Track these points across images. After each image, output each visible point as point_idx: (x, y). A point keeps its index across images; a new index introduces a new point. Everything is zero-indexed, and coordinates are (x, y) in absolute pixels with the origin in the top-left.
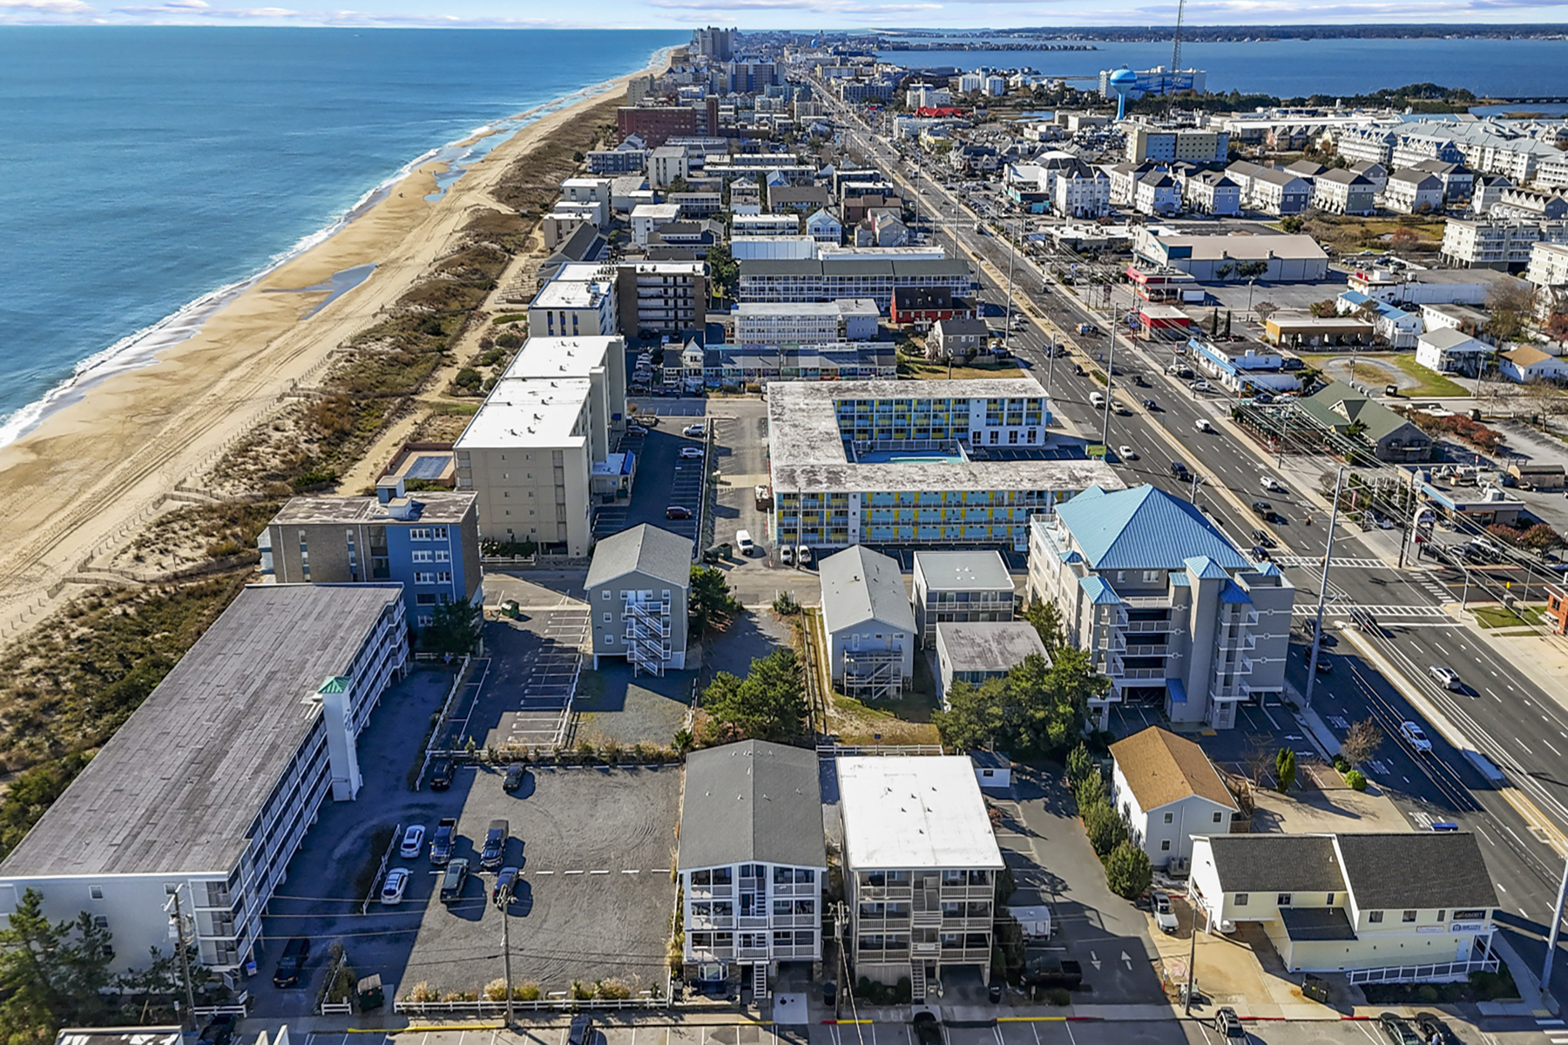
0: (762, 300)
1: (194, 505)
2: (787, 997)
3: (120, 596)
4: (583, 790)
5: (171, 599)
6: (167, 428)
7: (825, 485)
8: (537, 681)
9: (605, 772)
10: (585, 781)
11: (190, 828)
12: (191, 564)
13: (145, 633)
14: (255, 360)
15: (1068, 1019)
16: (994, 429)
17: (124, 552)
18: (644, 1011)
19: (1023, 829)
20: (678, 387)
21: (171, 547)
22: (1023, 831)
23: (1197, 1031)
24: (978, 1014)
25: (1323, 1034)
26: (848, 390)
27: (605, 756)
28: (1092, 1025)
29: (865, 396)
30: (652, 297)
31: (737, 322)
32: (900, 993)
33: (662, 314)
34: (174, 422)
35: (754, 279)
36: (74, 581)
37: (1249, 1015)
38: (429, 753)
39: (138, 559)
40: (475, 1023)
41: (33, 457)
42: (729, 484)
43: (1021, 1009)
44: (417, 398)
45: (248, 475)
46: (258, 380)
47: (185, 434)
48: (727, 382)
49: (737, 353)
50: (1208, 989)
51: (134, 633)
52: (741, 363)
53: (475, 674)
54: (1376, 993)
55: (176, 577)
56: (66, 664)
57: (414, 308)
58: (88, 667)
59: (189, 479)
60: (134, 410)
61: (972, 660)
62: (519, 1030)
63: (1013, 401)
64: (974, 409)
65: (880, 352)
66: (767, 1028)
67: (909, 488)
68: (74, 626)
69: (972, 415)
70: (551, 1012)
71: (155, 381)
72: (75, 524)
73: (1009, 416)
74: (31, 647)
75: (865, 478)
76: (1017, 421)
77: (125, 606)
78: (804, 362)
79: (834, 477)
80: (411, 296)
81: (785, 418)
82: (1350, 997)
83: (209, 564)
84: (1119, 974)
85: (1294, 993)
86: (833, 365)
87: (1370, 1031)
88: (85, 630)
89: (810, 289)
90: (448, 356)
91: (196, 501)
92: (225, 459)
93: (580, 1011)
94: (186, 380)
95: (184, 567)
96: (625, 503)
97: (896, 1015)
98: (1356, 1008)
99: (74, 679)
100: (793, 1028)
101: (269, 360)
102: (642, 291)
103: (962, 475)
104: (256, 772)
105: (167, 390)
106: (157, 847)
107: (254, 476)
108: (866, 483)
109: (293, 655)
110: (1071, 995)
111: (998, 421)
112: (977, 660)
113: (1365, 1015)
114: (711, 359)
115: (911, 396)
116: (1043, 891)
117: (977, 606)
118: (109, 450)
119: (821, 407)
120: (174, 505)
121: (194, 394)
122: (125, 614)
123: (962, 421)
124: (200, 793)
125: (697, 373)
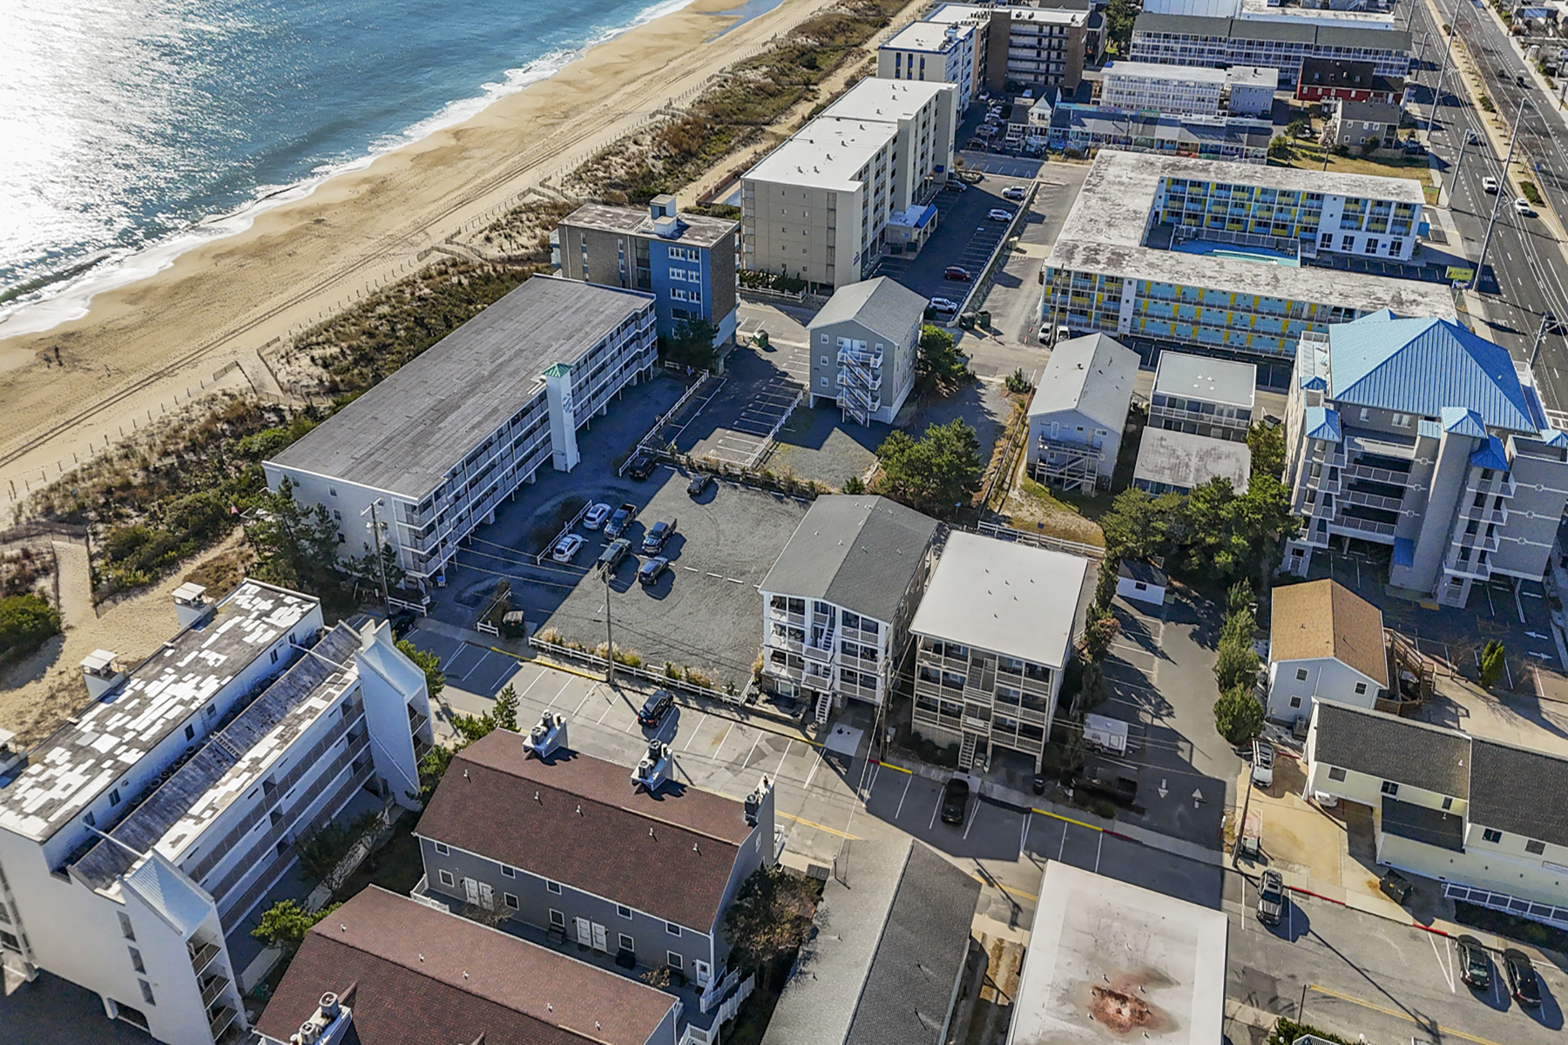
0: (1154, 60)
1: (546, 200)
2: (846, 728)
3: (463, 268)
4: (753, 509)
5: (498, 278)
6: (558, 131)
7: (1101, 266)
8: (757, 407)
9: (779, 499)
10: (759, 502)
11: (409, 459)
12: (524, 251)
13: (470, 302)
14: (650, 77)
15: (1104, 831)
16: (1350, 233)
17: (481, 232)
18: (719, 703)
19: (1156, 648)
20: (1019, 146)
21: (514, 234)
22: (1154, 650)
23: (1237, 884)
24: (1016, 798)
25: (1381, 933)
26: (1186, 168)
27: (783, 485)
28: (1126, 843)
29: (1202, 177)
30: (1025, 47)
31: (1106, 82)
32: (947, 756)
33: (1033, 66)
34: (567, 126)
35: (1149, 35)
36: (438, 250)
37: (1305, 888)
38: (639, 447)
39: (488, 239)
40: (585, 672)
41: (453, 142)
42: (1024, 252)
43: (1060, 807)
44: (768, 128)
45: (595, 180)
46: (645, 96)
47: (567, 139)
48: (1072, 145)
49: (1090, 115)
50: (1273, 850)
51: (462, 300)
52: (1091, 125)
53: (708, 389)
54: (1468, 913)
55: (510, 260)
56: (404, 316)
57: (801, 40)
58: (419, 322)
59: (554, 178)
60: (541, 112)
61: (1161, 471)
62: (615, 687)
63: (1380, 203)
64: (1327, 207)
65: (1252, 130)
66: (816, 749)
67: (1194, 282)
68: (422, 286)
69: (1325, 212)
70: (648, 681)
71: (566, 87)
72: (462, 203)
73: (1371, 221)
74: (388, 297)
75: (1151, 265)
76: (1379, 227)
77: (462, 277)
78: (1162, 133)
79: (1117, 258)
80: (802, 29)
81: (1097, 190)
82: (1437, 909)
83: (538, 254)
84: (1181, 808)
85: (1371, 884)
86: (1194, 139)
87: (1441, 947)
88: (427, 291)
89: (1211, 52)
90: (813, 91)
91: (549, 197)
92: (585, 164)
93: (668, 687)
94: (590, 89)
95: (518, 253)
96: (911, 256)
97: (938, 775)
98: (1436, 920)
99: (407, 329)
100: (840, 756)
101: (661, 78)
102: (1016, 40)
103: (1263, 278)
104: (473, 428)
105: (571, 96)
106: (381, 468)
107: (600, 183)
108: (1149, 270)
109: (542, 340)
110: (1117, 810)
111: (1355, 225)
112: (1167, 472)
113: (1444, 930)
114: (1060, 119)
115: (1254, 184)
116: (1145, 711)
117: (1208, 418)
118: (509, 144)
119: (1144, 183)
120: (532, 198)
121: (591, 103)
122: (460, 283)
123: (1312, 219)
124: (428, 433)
125: (1043, 132)
